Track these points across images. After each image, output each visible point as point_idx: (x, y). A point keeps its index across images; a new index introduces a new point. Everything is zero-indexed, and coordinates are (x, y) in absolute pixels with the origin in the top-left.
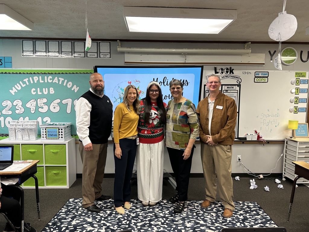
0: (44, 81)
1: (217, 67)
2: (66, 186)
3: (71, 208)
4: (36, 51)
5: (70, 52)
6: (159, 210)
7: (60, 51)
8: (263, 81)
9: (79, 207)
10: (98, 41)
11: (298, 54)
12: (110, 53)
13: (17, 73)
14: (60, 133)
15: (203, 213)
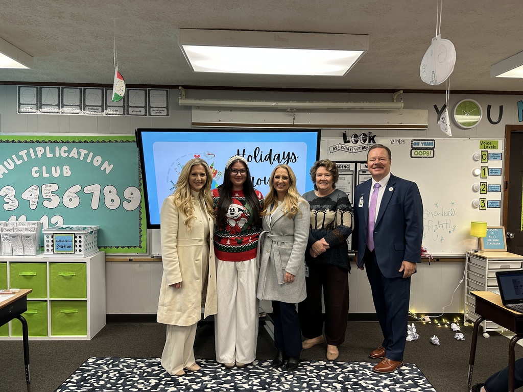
0: (54, 154)
1: (347, 131)
2: (86, 336)
3: (88, 375)
4: (41, 105)
5: (99, 106)
6: (243, 378)
7: (82, 106)
8: (425, 156)
9: (103, 373)
10: (147, 89)
11: (483, 111)
12: (167, 108)
13: (8, 142)
14: (78, 244)
15: (319, 383)
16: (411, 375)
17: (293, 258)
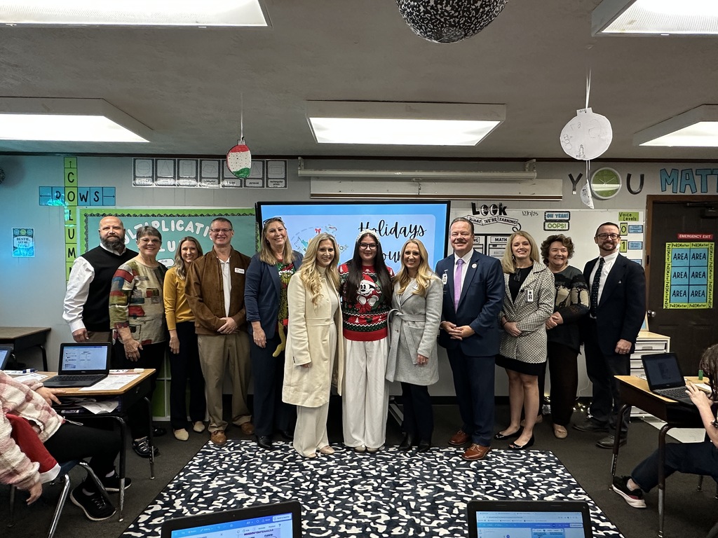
1: (476, 202)
3: (210, 458)
5: (216, 178)
6: (370, 464)
8: (560, 228)
9: (225, 456)
10: (265, 160)
11: (622, 180)
12: (285, 179)
15: (450, 470)
16: (549, 464)
17: (425, 339)
